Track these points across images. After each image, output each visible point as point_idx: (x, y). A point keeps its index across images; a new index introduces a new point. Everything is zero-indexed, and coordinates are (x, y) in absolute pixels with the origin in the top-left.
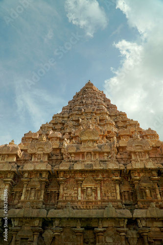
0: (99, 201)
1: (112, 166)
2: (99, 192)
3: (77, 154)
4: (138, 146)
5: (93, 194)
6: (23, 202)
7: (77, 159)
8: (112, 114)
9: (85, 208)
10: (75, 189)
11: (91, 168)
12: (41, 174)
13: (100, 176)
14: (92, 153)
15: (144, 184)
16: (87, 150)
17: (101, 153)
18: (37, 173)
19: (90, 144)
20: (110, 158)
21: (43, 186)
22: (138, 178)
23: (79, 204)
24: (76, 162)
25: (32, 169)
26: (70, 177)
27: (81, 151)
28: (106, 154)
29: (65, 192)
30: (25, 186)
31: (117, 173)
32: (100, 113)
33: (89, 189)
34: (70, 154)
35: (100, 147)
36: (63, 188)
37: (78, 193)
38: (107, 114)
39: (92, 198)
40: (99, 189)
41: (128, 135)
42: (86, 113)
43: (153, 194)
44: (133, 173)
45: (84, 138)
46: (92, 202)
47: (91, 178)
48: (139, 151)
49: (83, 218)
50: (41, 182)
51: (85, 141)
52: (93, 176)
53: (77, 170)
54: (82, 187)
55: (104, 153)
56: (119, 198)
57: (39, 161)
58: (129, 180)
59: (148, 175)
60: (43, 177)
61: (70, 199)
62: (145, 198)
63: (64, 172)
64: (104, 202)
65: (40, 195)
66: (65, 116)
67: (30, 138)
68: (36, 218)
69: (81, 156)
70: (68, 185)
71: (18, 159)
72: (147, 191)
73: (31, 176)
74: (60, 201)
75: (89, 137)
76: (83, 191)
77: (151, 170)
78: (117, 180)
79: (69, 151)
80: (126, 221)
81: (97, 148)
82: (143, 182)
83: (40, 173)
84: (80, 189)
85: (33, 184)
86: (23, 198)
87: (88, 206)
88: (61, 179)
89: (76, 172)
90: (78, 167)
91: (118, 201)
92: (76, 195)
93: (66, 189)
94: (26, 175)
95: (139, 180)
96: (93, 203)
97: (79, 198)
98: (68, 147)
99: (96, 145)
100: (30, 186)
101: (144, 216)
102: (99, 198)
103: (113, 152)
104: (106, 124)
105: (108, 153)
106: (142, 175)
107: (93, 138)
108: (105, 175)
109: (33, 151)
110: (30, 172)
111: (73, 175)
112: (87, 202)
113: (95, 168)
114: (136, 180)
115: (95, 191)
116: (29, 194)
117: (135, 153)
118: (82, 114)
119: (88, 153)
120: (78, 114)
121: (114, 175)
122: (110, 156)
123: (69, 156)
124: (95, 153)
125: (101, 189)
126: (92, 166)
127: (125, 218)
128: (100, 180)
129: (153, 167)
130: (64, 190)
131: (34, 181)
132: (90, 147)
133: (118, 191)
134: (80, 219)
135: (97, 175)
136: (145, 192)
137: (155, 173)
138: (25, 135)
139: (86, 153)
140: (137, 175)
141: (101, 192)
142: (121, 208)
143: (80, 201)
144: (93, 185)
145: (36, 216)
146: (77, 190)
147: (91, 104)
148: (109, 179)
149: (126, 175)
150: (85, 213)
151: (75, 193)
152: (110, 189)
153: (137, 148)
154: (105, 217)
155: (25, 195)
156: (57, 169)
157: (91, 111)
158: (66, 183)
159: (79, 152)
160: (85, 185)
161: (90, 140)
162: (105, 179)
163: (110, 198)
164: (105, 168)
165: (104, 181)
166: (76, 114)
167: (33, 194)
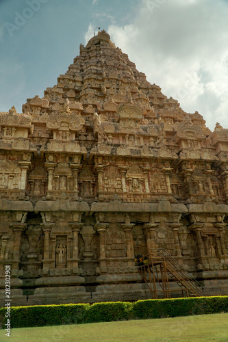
0: (149, 194)
1: (164, 154)
2: (147, 184)
3: (116, 135)
4: (190, 132)
5: (140, 186)
6: (51, 193)
7: (116, 142)
8: (143, 86)
9: (132, 201)
10: (118, 179)
11: (139, 155)
12: (71, 159)
13: (148, 165)
14: (136, 136)
15: (197, 178)
16: (128, 131)
17: (146, 137)
18: (65, 157)
19: (132, 124)
20: (158, 144)
21: (76, 174)
22: (191, 170)
23: (125, 196)
24: (118, 145)
25: (61, 150)
26: (110, 165)
27: (122, 132)
28: (152, 139)
29: (106, 182)
30: (51, 172)
31: (167, 163)
32: (128, 83)
33: (136, 180)
34: (107, 134)
35: (145, 130)
36: (103, 177)
37: (121, 184)
38: (137, 85)
39: (140, 191)
40: (146, 180)
41: (171, 118)
42: (109, 79)
43: (206, 188)
44: (185, 164)
45: (123, 115)
46: (140, 195)
47: (137, 167)
48: (191, 138)
49: (133, 212)
50: (72, 168)
51: (124, 119)
52: (138, 164)
53: (121, 156)
54: (127, 176)
55: (149, 137)
56: (170, 191)
57: (64, 140)
58: (177, 172)
59: (201, 167)
60: (76, 161)
61: (113, 191)
62: (197, 192)
63: (103, 157)
64: (154, 195)
65: (74, 185)
66: (77, 79)
67: (38, 106)
69: (121, 138)
70: (108, 174)
71: (30, 136)
72: (200, 185)
73: (57, 160)
74: (101, 193)
75: (130, 114)
76: (128, 182)
77: (206, 162)
78: (167, 171)
79: (106, 131)
80: (180, 215)
81: (141, 130)
82: (195, 174)
83: (70, 156)
84: (123, 180)
85: (62, 170)
86: (50, 187)
87: (136, 199)
88: (100, 166)
89: (118, 158)
90: (122, 152)
91: (170, 195)
92: (119, 187)
93: (106, 178)
94: (51, 158)
95: (192, 173)
96: (142, 197)
97: (125, 190)
98: (102, 125)
99: (138, 125)
100: (58, 173)
101: (201, 211)
102: (148, 191)
103: (162, 137)
104: (140, 99)
105: (156, 138)
106: (194, 166)
107: (134, 116)
108: (154, 164)
109: (56, 126)
110: (56, 155)
111: (114, 162)
112: (135, 195)
113: (143, 155)
114: (189, 172)
115: (143, 182)
116: (58, 183)
117: (186, 140)
118: (103, 80)
119: (130, 135)
120: (98, 80)
121: (164, 165)
122: (158, 142)
123: (106, 137)
124: (139, 136)
125: (149, 180)
126: (140, 153)
127: (179, 213)
128: (148, 170)
129: (209, 158)
130: (103, 180)
131: (62, 167)
132: (132, 128)
133: (169, 184)
134: (130, 213)
135: (143, 164)
136: (198, 187)
137: (209, 166)
139: (127, 135)
140: (189, 167)
141: (149, 184)
142: (174, 203)
143: (126, 193)
144: (139, 176)
145: (76, 210)
146: (121, 181)
147: (114, 67)
148: (158, 170)
149: (177, 166)
150: (136, 207)
151: (118, 184)
152: (159, 181)
153: (189, 134)
154: (160, 211)
155: (52, 184)
156: (95, 153)
157: (117, 78)
158: (106, 172)
159: (119, 134)
160: (130, 175)
161: (132, 118)
162: (153, 169)
163: (161, 191)
164: (155, 156)
165: (151, 171)
166: (95, 79)
167: (63, 183)
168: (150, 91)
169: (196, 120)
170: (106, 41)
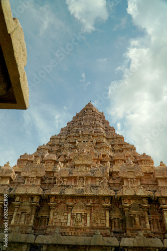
0: (88, 228)
1: (103, 192)
2: (88, 218)
3: (69, 178)
4: (131, 171)
5: (83, 220)
6: (13, 226)
7: (69, 183)
8: (110, 137)
9: (73, 234)
10: (65, 214)
11: (82, 194)
12: (32, 198)
13: (91, 202)
14: (85, 178)
15: (134, 212)
16: (80, 174)
17: (93, 178)
18: (28, 197)
19: (83, 169)
20: (102, 183)
21: (34, 211)
22: (128, 205)
23: (68, 230)
24: (68, 186)
25: (24, 193)
26: (61, 202)
27: (74, 175)
28: (98, 180)
29: (55, 217)
30: (16, 210)
31: (107, 200)
32: (98, 136)
33: (79, 215)
34: (63, 178)
35: (92, 172)
36: (54, 213)
37: (67, 219)
38: (104, 136)
39: (81, 225)
40: (88, 215)
41: (122, 160)
42: (83, 135)
43: (143, 222)
44: (123, 200)
45: (77, 162)
46: (80, 229)
47: (82, 203)
48: (131, 177)
49: (71, 245)
50: (32, 206)
51: (78, 165)
52: (83, 201)
53: (68, 196)
54: (72, 212)
55: (96, 178)
56: (108, 225)
57: (32, 184)
58: (120, 207)
59: (138, 202)
60: (34, 201)
61: (58, 224)
62: (134, 226)
63: (56, 196)
64: (93, 229)
65: (30, 220)
66: (62, 137)
67: (25, 160)
68: (24, 243)
69: (73, 180)
70: (59, 210)
71: (12, 182)
72: (137, 219)
73: (22, 200)
74: (49, 227)
75: (82, 161)
76: (72, 217)
77: (142, 197)
78: (107, 207)
79: (62, 175)
80: (113, 249)
81: (89, 172)
82: (133, 209)
83: (32, 196)
84: (69, 215)
85: (24, 208)
86: (13, 222)
87: (76, 232)
88: (52, 204)
89: (67, 197)
90: (69, 192)
91: (107, 229)
92: (65, 221)
93: (56, 214)
94: (18, 199)
95: (129, 208)
96: (82, 230)
97: (69, 224)
98: (61, 171)
99: (89, 169)
100: (21, 210)
102: (88, 225)
103: (105, 178)
104: (102, 147)
105: (101, 178)
106: (132, 202)
107: (86, 162)
108: (96, 201)
109: (27, 174)
110: (21, 196)
111: (64, 200)
112: (76, 229)
113: (85, 193)
114: (126, 207)
115: (85, 217)
116: (19, 218)
117: (126, 179)
118: (79, 136)
119: (80, 177)
120: (75, 136)
121: (104, 201)
122: (102, 182)
123: (61, 180)
124: (87, 178)
125: (91, 215)
126: (83, 192)
127: (112, 247)
128: (91, 207)
129: (143, 194)
130: (54, 215)
131: (25, 205)
132: (83, 171)
133: (108, 218)
134: (68, 246)
135: (88, 201)
136: (135, 220)
137: (145, 201)
138: (21, 156)
139: (78, 178)
140: (127, 202)
141: (91, 219)
142: (109, 236)
143: (69, 227)
144: (82, 211)
145: (24, 241)
146: (67, 216)
147: (89, 126)
148: (100, 206)
149: (116, 202)
150: (72, 240)
151: (65, 219)
152: (99, 215)
153: (129, 173)
154: (92, 244)
155: (15, 219)
156: (48, 193)
157: (89, 133)
158: (57, 208)
159: (71, 177)
160: (75, 211)
161: (84, 164)
162: (96, 205)
163: (100, 225)
164: (95, 194)
165: (94, 207)
166: (74, 136)
167: (23, 218)
168: (115, 140)
169: (144, 160)
170: (90, 109)
